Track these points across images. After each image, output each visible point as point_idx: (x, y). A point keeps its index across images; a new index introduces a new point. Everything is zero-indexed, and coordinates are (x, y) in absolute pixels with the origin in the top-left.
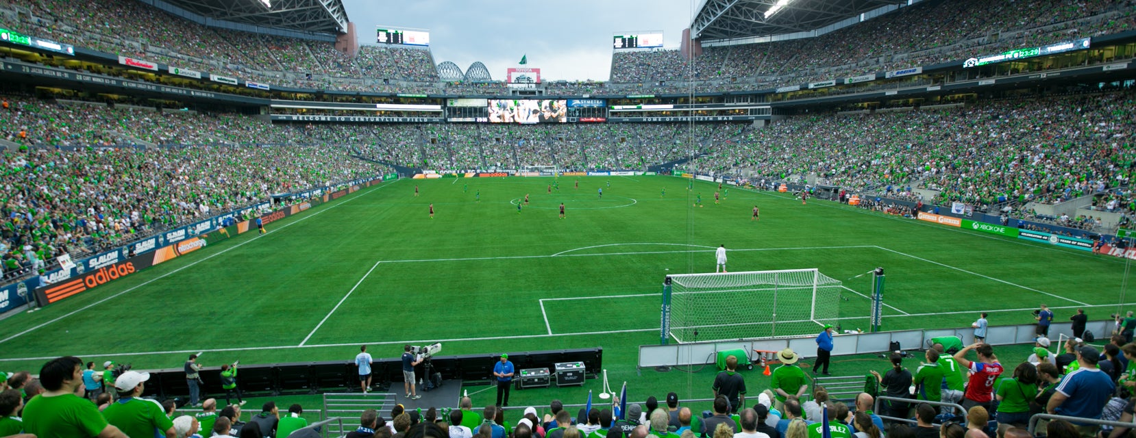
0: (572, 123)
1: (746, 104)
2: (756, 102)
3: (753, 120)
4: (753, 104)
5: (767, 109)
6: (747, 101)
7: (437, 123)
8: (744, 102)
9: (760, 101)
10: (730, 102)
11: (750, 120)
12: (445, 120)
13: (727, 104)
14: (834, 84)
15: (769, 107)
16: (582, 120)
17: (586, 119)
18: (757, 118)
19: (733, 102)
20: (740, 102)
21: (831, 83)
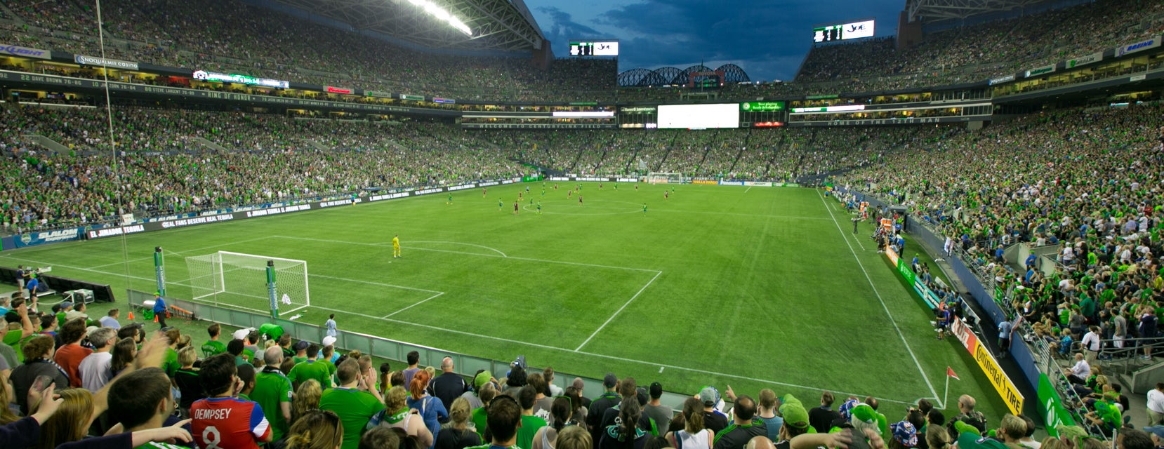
0: (746, 128)
1: (959, 101)
2: (972, 98)
3: (967, 121)
4: (968, 100)
5: (986, 107)
6: (960, 98)
7: (609, 129)
8: (956, 98)
9: (977, 97)
10: (937, 100)
11: (963, 122)
12: (617, 126)
13: (932, 102)
14: (1054, 70)
15: (990, 104)
16: (757, 125)
17: (761, 124)
18: (972, 119)
19: (942, 99)
20: (951, 98)
21: (1051, 69)
